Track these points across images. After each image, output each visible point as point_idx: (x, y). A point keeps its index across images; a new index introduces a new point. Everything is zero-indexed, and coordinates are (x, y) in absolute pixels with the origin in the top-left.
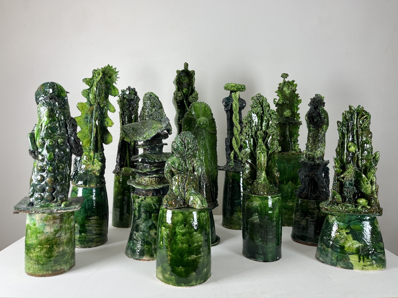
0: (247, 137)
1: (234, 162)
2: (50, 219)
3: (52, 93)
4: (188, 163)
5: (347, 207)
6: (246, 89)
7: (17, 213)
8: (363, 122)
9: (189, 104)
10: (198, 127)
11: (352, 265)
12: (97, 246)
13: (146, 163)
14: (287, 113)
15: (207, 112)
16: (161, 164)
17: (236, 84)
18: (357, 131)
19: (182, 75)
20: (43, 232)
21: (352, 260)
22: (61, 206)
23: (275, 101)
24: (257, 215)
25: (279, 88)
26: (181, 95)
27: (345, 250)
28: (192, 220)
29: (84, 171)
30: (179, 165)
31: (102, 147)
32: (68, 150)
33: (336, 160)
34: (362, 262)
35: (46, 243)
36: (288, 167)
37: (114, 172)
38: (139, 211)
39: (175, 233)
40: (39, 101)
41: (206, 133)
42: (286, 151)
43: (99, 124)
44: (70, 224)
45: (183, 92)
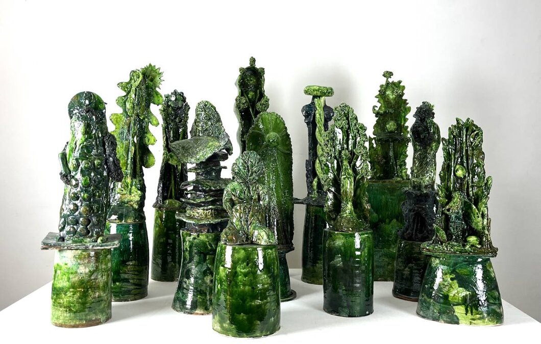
0: (330, 158)
1: (318, 192)
2: (85, 258)
3: (89, 105)
4: (252, 189)
5: (453, 246)
6: (335, 93)
7: (46, 249)
8: (474, 139)
9: (257, 113)
10: (267, 146)
11: (458, 319)
12: (136, 300)
13: (200, 191)
14: (391, 126)
15: (280, 126)
16: (218, 193)
17: (320, 87)
18: (467, 151)
19: (247, 73)
20: (76, 272)
21: (458, 313)
22: (97, 242)
23: (374, 109)
24: (339, 257)
25: (379, 91)
26: (246, 102)
27: (449, 301)
28: (257, 257)
29: (118, 202)
30: (241, 192)
31: (141, 170)
32: (105, 174)
33: (439, 187)
34: (469, 314)
35: (80, 286)
36: (392, 199)
37: (154, 206)
38: (190, 252)
39: (236, 272)
40: (73, 115)
41: (278, 153)
42: (390, 178)
43: (137, 141)
44: (106, 265)
45: (248, 97)
